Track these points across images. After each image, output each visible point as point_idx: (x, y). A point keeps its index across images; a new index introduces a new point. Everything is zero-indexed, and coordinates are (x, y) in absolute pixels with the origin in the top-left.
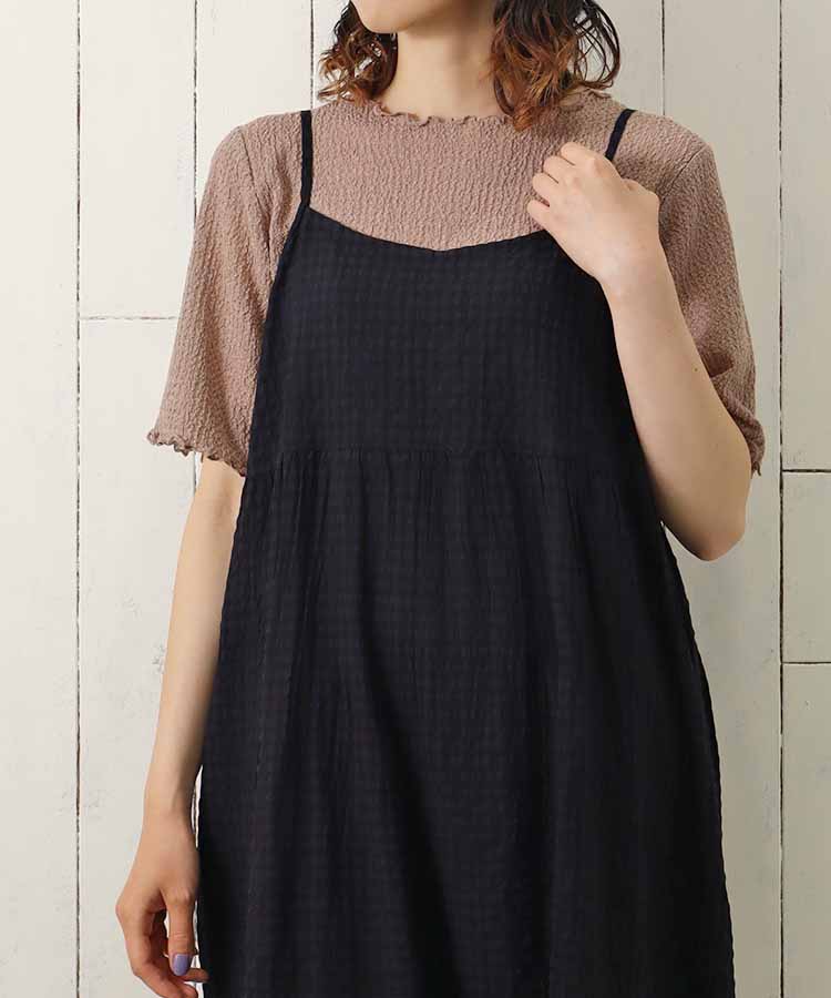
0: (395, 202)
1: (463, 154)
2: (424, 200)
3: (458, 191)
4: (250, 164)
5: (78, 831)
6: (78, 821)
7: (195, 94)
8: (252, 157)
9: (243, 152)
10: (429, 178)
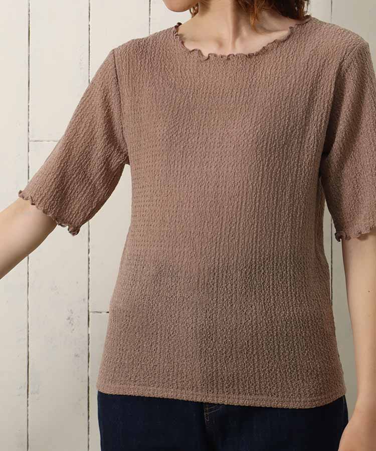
0: (190, 99)
1: (228, 74)
2: (207, 99)
3: (225, 93)
4: (116, 72)
5: (28, 406)
6: (28, 401)
7: (89, 26)
8: (117, 68)
9: (113, 66)
10: (209, 87)
